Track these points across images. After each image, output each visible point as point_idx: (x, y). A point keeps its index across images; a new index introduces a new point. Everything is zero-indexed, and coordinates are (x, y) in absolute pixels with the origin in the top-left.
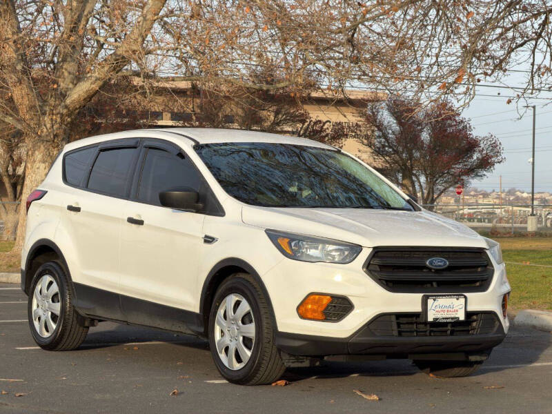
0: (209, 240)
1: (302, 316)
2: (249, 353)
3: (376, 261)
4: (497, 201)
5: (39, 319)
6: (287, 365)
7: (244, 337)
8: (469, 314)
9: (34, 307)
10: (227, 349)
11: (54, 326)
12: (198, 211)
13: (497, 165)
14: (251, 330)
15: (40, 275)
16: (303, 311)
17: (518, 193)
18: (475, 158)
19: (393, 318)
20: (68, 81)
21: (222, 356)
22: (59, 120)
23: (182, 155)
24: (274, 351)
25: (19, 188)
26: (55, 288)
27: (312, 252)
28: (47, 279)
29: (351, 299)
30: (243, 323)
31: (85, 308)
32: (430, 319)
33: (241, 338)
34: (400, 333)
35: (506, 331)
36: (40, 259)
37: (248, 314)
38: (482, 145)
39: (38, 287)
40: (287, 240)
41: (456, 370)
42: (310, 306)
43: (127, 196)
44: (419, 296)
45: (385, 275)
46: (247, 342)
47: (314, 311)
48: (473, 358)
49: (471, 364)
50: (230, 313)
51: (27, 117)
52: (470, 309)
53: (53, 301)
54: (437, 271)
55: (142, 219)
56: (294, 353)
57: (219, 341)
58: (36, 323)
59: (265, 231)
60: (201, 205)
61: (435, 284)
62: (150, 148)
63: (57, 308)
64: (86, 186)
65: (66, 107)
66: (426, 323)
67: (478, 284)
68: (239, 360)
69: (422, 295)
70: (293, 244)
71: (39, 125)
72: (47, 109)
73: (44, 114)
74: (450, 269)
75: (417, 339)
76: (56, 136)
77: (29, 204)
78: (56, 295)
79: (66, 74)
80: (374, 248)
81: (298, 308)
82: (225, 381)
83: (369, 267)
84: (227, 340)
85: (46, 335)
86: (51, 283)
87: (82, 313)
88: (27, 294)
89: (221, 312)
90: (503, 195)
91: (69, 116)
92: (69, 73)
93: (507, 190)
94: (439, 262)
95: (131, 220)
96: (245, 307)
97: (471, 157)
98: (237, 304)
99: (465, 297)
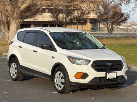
0: (53, 58)
1: (76, 78)
2: (63, 86)
3: (94, 64)
4: (129, 24)
5: (12, 73)
6: (72, 89)
7: (62, 82)
8: (117, 77)
9: (11, 70)
10: (58, 85)
11: (16, 75)
12: (51, 50)
13: (128, 20)
14: (63, 80)
15: (12, 63)
16: (76, 77)
17: (135, 23)
18: (123, 18)
19: (98, 78)
20: (20, 4)
21: (56, 86)
22: (18, 14)
23: (46, 35)
24: (69, 86)
25: (9, 27)
26: (16, 66)
27: (78, 62)
28: (14, 64)
29: (88, 74)
30: (62, 79)
31: (23, 71)
32: (107, 78)
33: (61, 82)
34: (100, 82)
35: (126, 79)
36: (12, 58)
37: (63, 76)
38: (125, 15)
39: (12, 65)
40: (72, 59)
41: (114, 88)
42: (78, 75)
43: (33, 45)
44: (105, 73)
45: (96, 68)
46: (62, 83)
47: (79, 76)
48: (118, 86)
49: (118, 87)
50: (58, 76)
51: (10, 13)
52: (117, 75)
53: (15, 69)
54: (109, 66)
55: (37, 51)
56: (74, 86)
57: (56, 83)
58: (11, 74)
59: (67, 56)
60: (51, 48)
61: (109, 69)
62: (39, 33)
63: (16, 71)
64: (23, 41)
65: (20, 10)
66: (106, 79)
67: (119, 69)
68: (60, 88)
69: (105, 72)
70: (74, 60)
71: (13, 15)
72: (15, 11)
73: (15, 12)
74: (112, 65)
75: (104, 83)
76: (17, 18)
77: (9, 45)
78: (16, 68)
79: (20, 2)
80: (94, 61)
81: (75, 76)
82: (57, 92)
83: (92, 66)
84: (58, 83)
85: (14, 77)
86: (15, 65)
87: (23, 72)
88: (9, 67)
89: (56, 75)
90: (131, 23)
91: (21, 13)
92: (21, 2)
93: (132, 22)
94: (110, 64)
95: (34, 51)
96: (62, 75)
97: (122, 18)
98: (60, 74)
99: (116, 73)
